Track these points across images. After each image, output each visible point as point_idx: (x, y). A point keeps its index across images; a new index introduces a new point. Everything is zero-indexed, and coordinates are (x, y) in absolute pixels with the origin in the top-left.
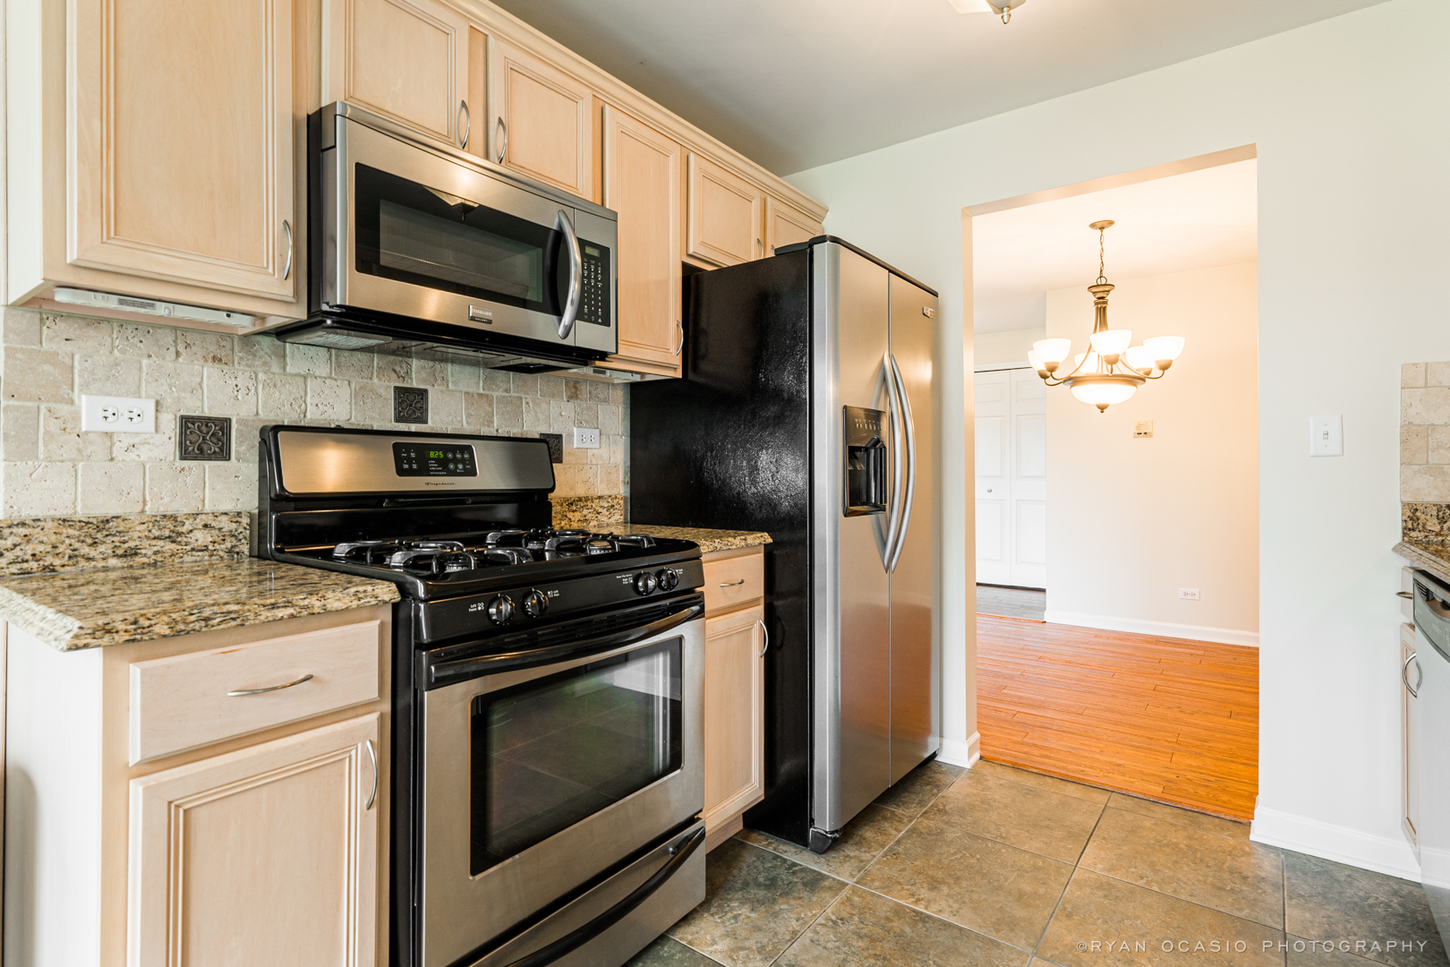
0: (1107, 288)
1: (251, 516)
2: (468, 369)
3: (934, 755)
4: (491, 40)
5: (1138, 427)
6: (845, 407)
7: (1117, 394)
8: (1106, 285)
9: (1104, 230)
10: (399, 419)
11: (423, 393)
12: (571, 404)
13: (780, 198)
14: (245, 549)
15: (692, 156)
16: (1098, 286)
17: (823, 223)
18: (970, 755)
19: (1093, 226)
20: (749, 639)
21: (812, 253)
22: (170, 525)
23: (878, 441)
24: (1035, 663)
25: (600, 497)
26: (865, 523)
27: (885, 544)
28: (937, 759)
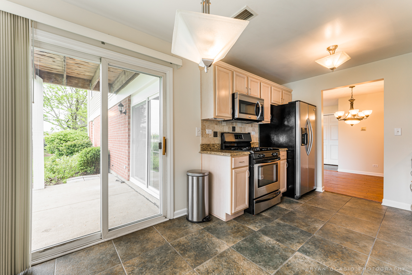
0: (353, 100)
1: (220, 144)
2: (240, 123)
3: (315, 189)
4: (249, 77)
5: (362, 128)
6: (301, 128)
7: (355, 122)
8: (353, 99)
9: (353, 88)
10: (233, 131)
11: (235, 127)
12: (252, 128)
13: (285, 90)
14: (219, 148)
15: (272, 87)
16: (351, 100)
17: (292, 93)
18: (323, 190)
19: (350, 87)
20: (284, 165)
21: (295, 103)
22: (213, 145)
23: (306, 133)
24: (336, 178)
25: (255, 143)
26: (304, 147)
27: (307, 151)
28: (316, 190)
